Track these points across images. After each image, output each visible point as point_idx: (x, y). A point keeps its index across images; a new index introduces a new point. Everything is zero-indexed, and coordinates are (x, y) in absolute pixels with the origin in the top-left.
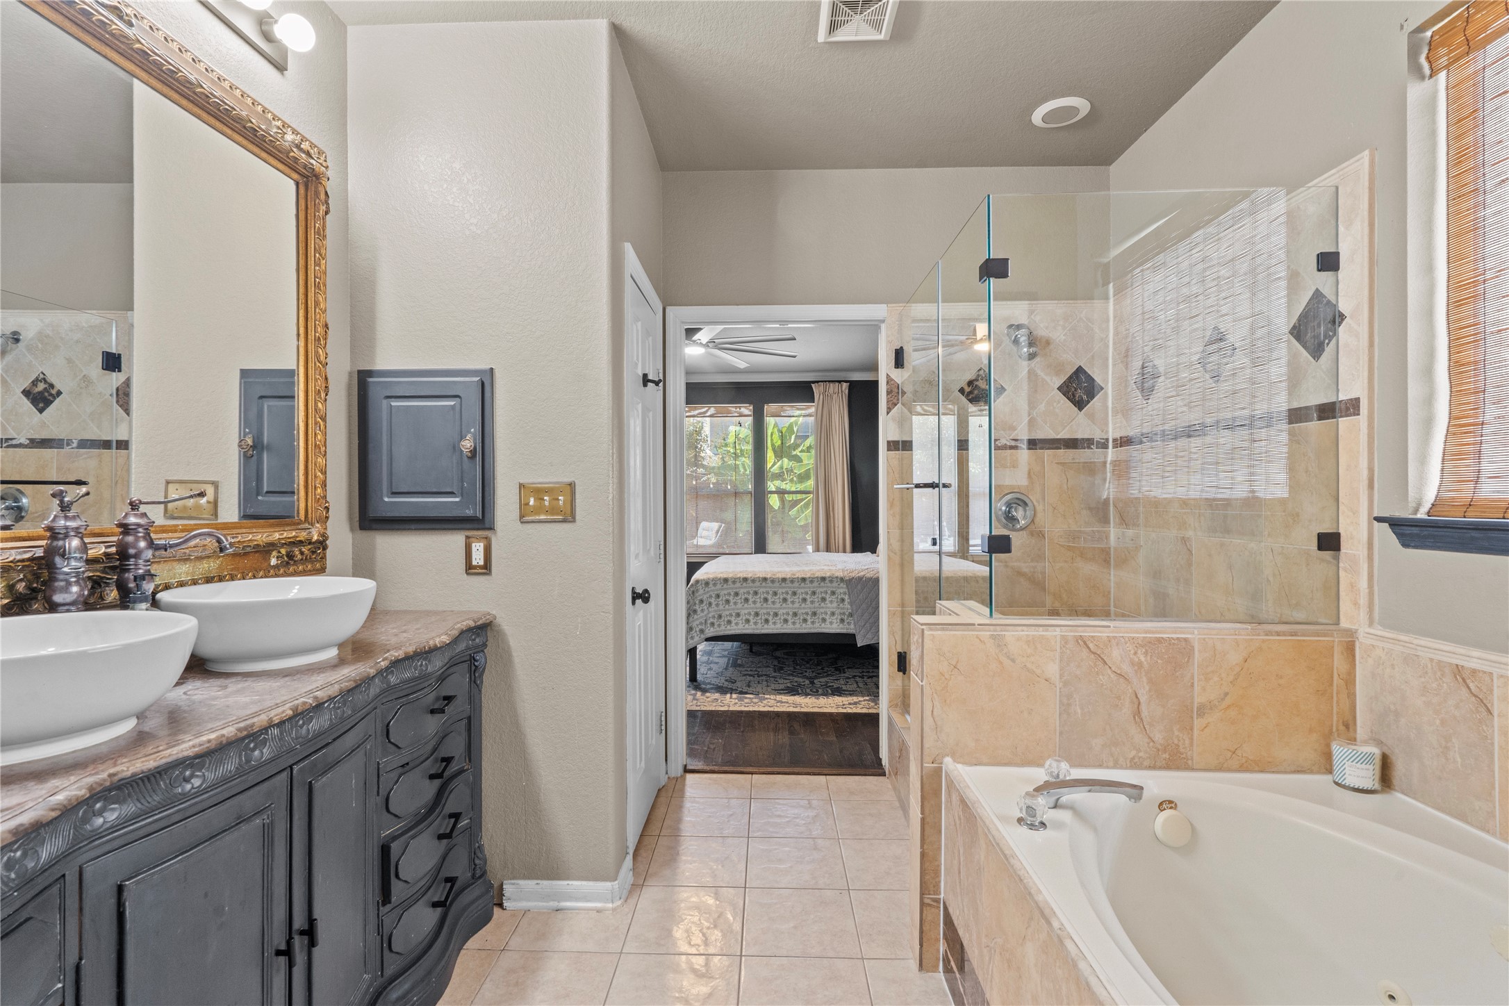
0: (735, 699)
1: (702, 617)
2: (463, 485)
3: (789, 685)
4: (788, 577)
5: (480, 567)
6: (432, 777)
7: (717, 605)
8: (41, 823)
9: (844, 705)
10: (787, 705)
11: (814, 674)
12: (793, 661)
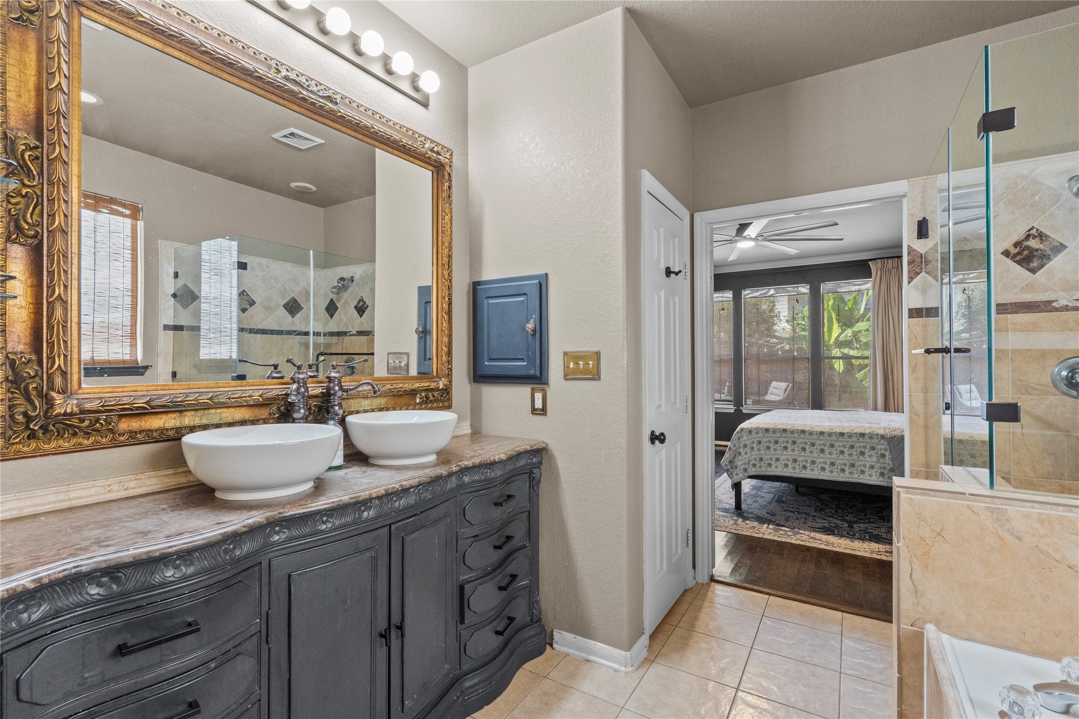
0: (771, 529)
1: (746, 458)
2: (528, 354)
3: (826, 525)
4: (826, 431)
5: (540, 410)
6: (496, 547)
7: (759, 450)
8: (237, 533)
9: (879, 552)
10: (819, 542)
11: (855, 519)
12: (837, 505)
